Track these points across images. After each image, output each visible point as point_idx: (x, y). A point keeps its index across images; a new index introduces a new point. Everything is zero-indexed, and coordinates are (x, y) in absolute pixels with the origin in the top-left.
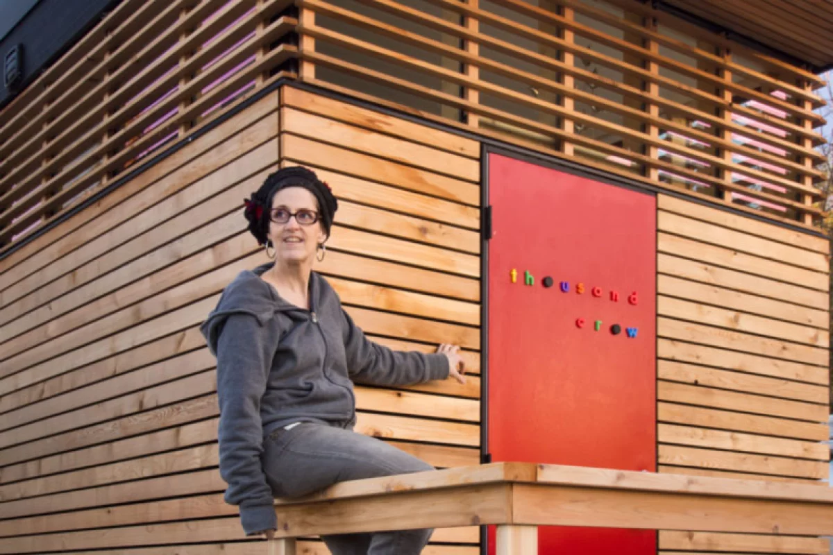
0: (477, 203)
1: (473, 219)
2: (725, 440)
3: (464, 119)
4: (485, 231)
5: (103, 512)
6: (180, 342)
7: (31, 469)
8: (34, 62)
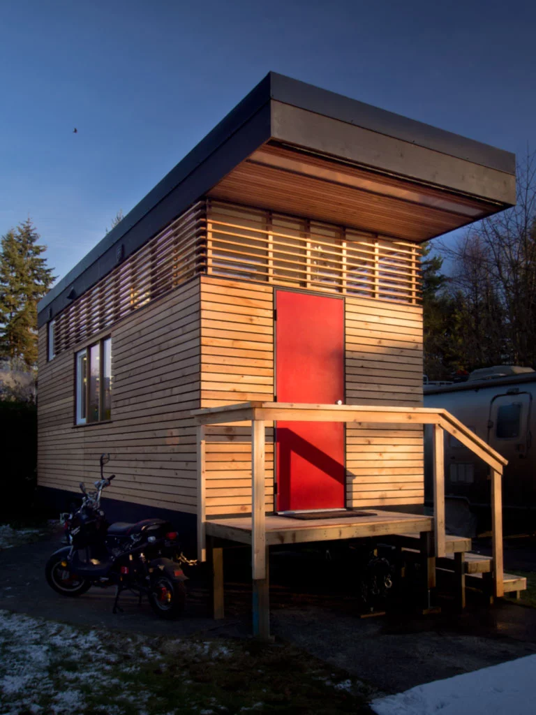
0: (272, 308)
1: (270, 314)
2: (375, 388)
3: (267, 280)
4: (275, 318)
5: (149, 417)
6: (172, 359)
7: (127, 402)
8: (127, 252)
